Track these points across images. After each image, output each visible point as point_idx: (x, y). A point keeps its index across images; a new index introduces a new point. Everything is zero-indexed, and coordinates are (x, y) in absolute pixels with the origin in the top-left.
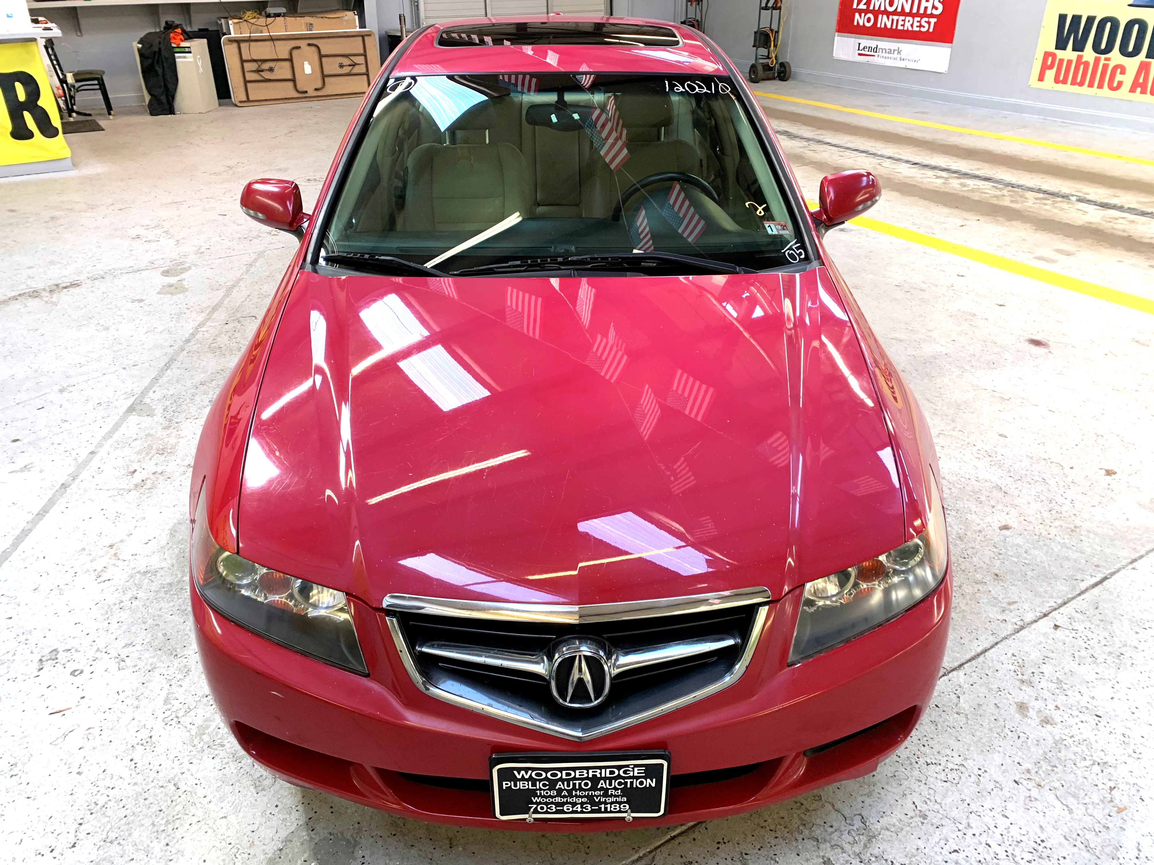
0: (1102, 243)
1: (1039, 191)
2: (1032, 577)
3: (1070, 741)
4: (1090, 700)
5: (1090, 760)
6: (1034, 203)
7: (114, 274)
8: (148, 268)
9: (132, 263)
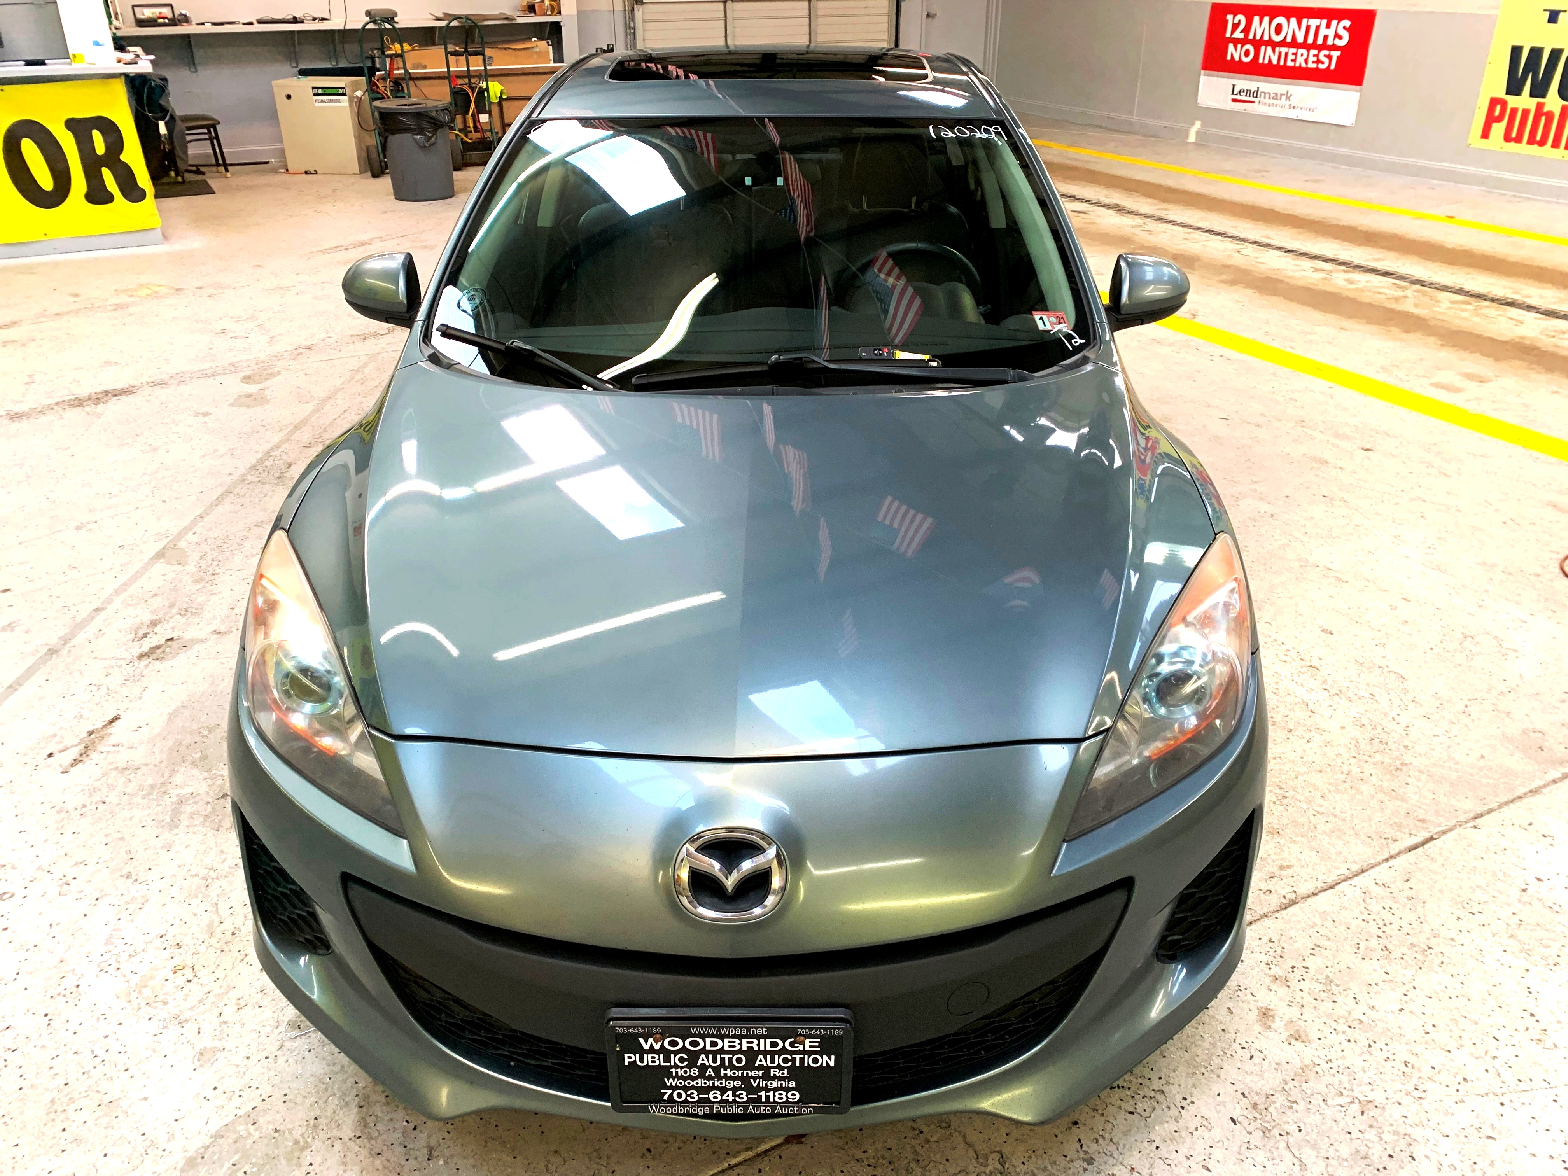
1: (1460, 291)
2: (1325, 832)
3: (1324, 1065)
4: (1369, 1012)
5: (1348, 1096)
6: (1449, 308)
7: (181, 378)
8: (227, 372)
9: (207, 365)
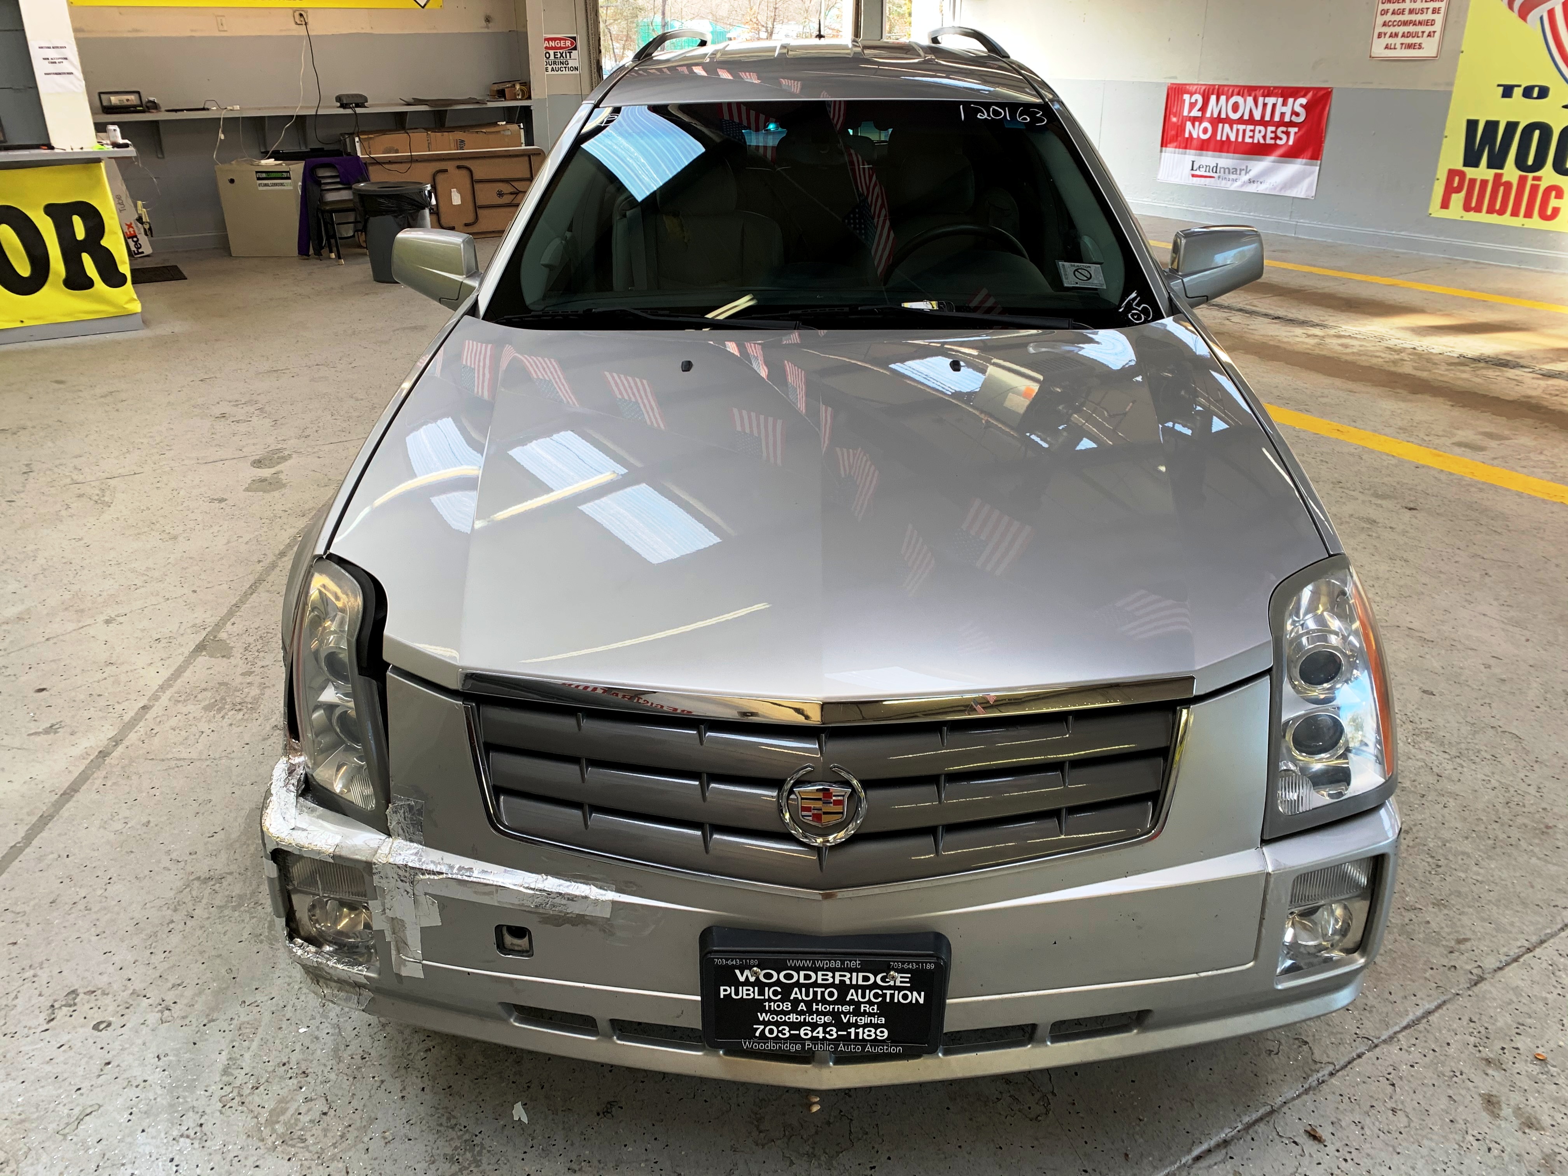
0: (1547, 425)
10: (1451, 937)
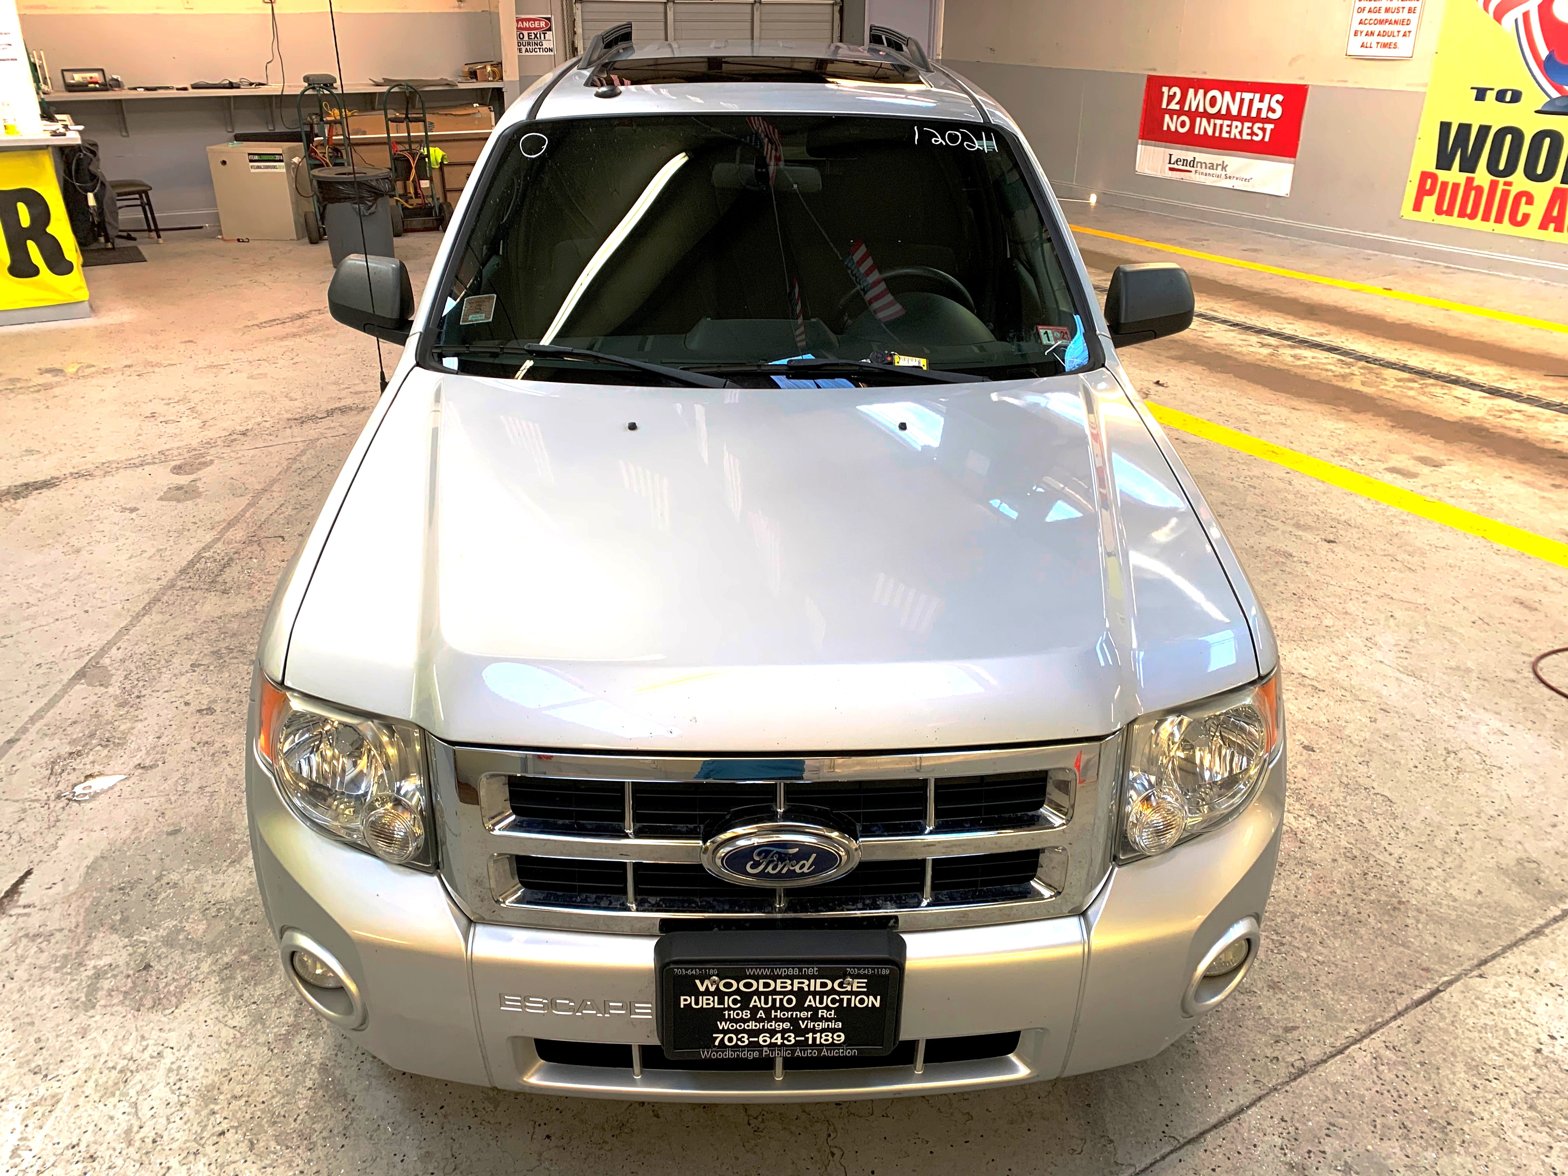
0: (1486, 449)
1: (1405, 368)
6: (1394, 387)
7: (107, 469)
8: (157, 461)
9: (135, 454)
10: (1281, 1024)
